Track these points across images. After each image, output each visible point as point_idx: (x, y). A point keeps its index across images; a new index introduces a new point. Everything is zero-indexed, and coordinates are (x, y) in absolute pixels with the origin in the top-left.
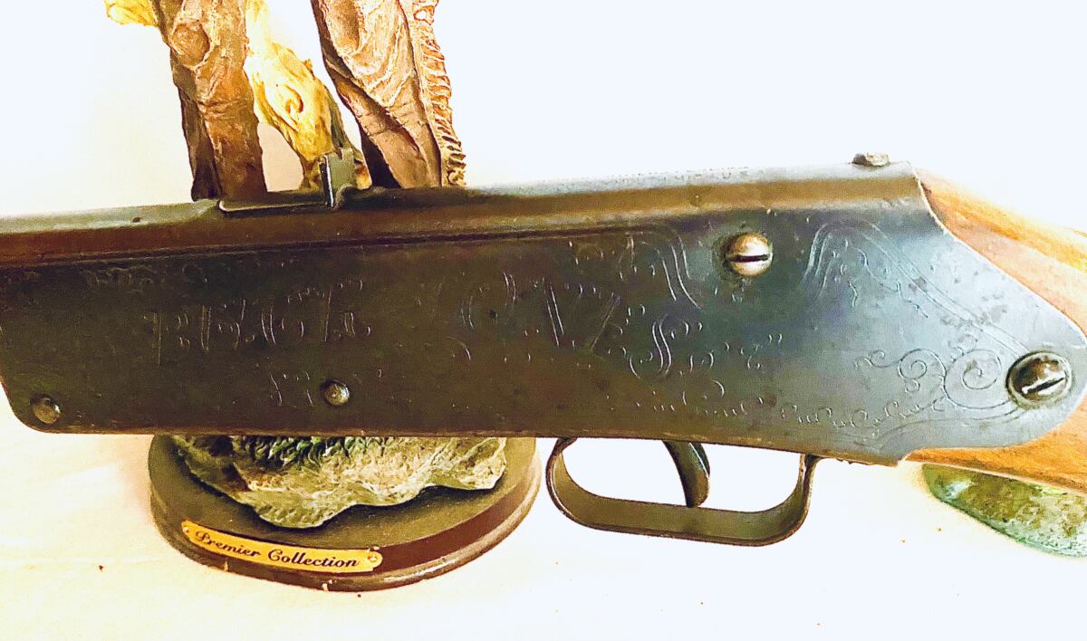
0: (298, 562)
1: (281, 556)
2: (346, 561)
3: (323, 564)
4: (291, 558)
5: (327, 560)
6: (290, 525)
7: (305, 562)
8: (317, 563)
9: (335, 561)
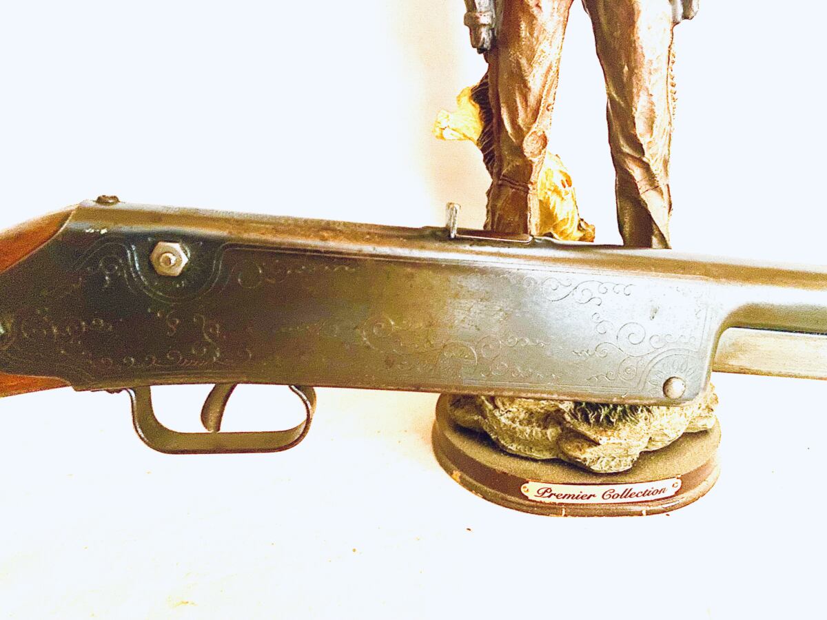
0: (625, 497)
1: (612, 494)
2: (659, 490)
3: (643, 495)
4: (620, 494)
5: (647, 490)
6: (614, 470)
7: (630, 496)
8: (640, 495)
9: (653, 490)
